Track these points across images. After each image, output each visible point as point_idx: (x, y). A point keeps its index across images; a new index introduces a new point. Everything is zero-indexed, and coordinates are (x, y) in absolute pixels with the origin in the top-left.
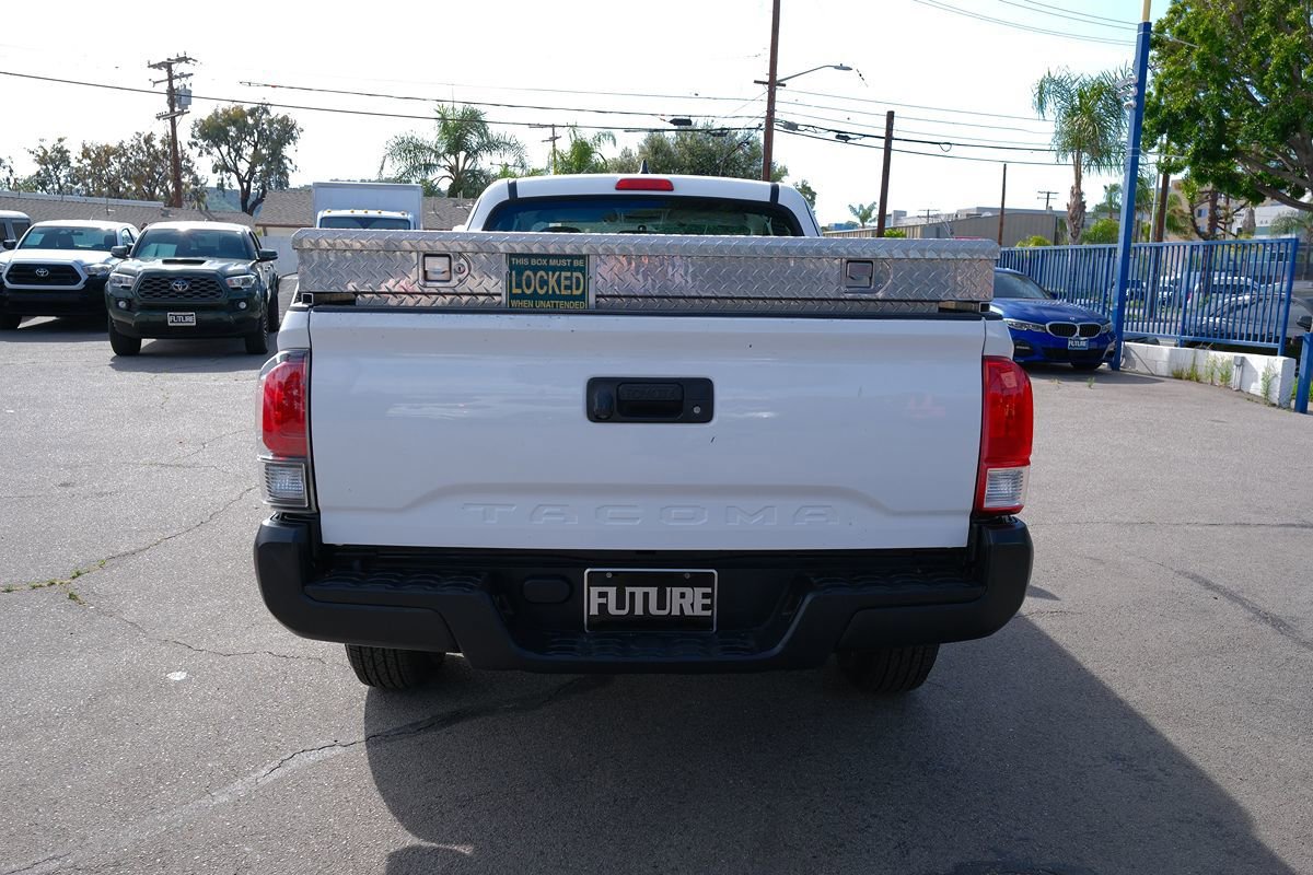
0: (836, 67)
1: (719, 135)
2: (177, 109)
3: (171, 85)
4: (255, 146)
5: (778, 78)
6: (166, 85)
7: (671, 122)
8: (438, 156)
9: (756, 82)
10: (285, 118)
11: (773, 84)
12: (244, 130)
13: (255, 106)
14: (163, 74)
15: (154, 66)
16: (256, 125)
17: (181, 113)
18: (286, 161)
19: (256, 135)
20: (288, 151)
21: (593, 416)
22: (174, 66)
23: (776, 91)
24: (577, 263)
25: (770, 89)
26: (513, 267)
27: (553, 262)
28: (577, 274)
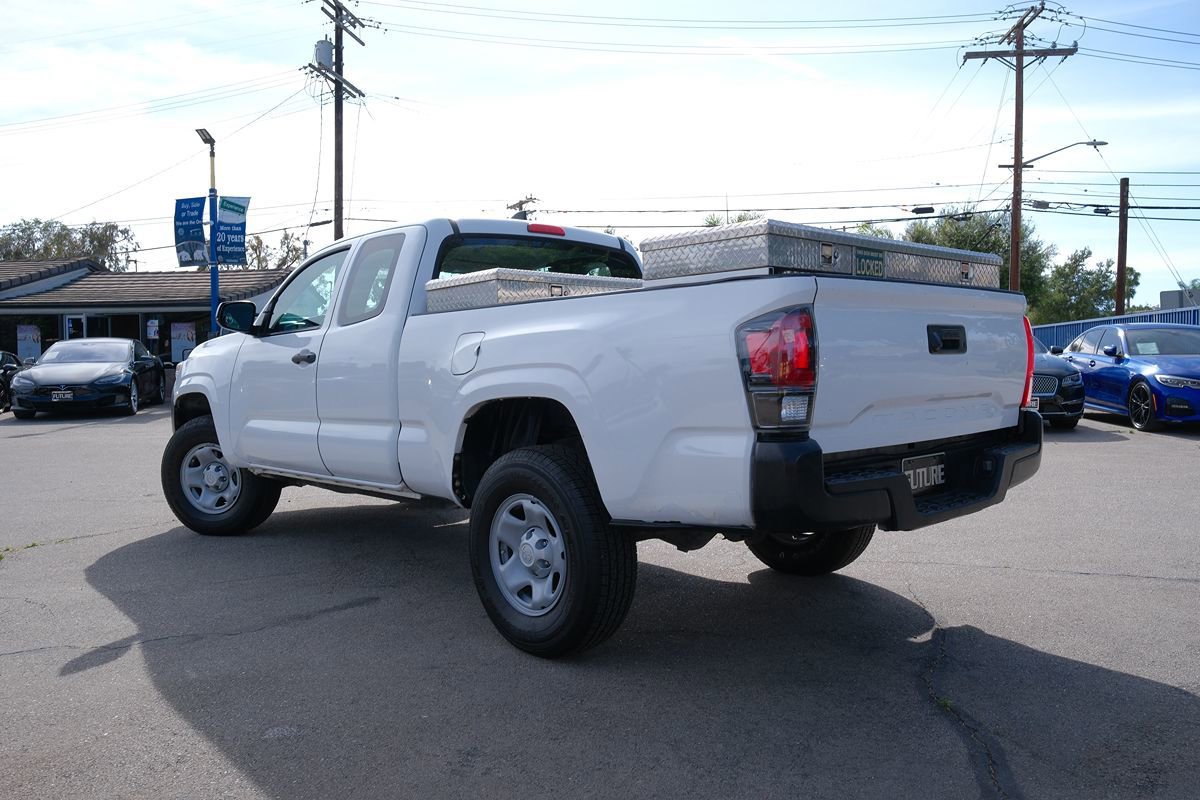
0: (1088, 144)
1: (963, 219)
5: (1024, 161)
7: (913, 211)
11: (1019, 166)
15: (511, 207)
21: (933, 349)
22: (524, 206)
23: (1023, 173)
24: (881, 255)
25: (1016, 171)
26: (857, 256)
27: (872, 254)
28: (880, 263)
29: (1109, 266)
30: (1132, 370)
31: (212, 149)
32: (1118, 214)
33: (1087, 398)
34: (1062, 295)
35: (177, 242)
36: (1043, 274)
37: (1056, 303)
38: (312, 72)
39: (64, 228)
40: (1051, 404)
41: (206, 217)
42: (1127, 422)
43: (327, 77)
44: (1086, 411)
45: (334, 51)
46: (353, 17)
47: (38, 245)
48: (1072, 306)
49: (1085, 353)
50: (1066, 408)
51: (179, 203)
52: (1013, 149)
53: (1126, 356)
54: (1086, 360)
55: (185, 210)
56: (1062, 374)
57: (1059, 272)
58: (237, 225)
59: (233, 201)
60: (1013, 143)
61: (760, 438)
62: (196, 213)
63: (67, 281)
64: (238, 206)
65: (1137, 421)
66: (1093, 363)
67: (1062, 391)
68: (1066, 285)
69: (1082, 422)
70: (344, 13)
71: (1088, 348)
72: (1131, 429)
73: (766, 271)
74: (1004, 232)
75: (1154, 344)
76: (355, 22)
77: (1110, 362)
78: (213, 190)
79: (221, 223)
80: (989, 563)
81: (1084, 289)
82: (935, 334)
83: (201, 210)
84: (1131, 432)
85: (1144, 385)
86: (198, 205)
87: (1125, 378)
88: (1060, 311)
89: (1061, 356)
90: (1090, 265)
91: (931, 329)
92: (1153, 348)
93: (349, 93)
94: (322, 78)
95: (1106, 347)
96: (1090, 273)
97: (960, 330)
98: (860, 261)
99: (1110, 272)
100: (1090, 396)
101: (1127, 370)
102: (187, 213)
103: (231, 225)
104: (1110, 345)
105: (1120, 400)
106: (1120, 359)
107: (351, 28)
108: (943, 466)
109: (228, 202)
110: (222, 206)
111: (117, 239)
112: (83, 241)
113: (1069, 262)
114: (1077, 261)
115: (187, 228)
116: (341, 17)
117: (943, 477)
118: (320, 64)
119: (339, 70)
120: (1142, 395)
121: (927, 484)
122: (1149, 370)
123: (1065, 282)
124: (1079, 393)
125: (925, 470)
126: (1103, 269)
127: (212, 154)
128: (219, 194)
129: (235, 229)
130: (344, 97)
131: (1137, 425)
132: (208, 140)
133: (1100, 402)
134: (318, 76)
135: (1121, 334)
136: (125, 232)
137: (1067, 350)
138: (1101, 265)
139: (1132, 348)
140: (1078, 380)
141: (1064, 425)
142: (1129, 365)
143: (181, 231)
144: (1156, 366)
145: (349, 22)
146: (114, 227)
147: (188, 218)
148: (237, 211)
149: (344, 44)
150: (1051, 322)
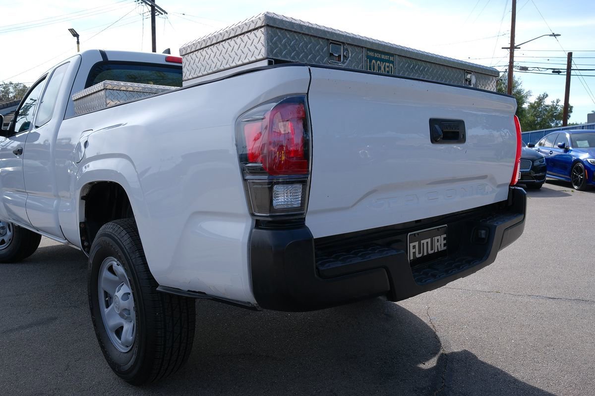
0: (550, 35)
5: (515, 45)
9: (502, 48)
11: (512, 48)
21: (434, 140)
23: (515, 52)
24: (391, 59)
25: (511, 51)
26: (368, 57)
27: (383, 57)
28: (391, 65)
29: (557, 102)
30: (574, 156)
31: (78, 40)
32: (566, 73)
33: (548, 172)
34: (533, 118)
36: (523, 106)
37: (530, 122)
40: (528, 175)
42: (569, 185)
44: (547, 179)
48: (538, 124)
49: (546, 147)
50: (536, 178)
52: (510, 39)
53: (571, 148)
54: (548, 151)
56: (534, 158)
57: (532, 106)
60: (510, 35)
61: (258, 224)
63: (9, 112)
65: (576, 185)
66: (551, 152)
67: (534, 168)
68: (535, 113)
69: (545, 185)
71: (548, 144)
72: (572, 189)
73: (265, 63)
74: (504, 84)
75: (586, 141)
77: (561, 151)
80: (486, 288)
81: (544, 114)
82: (437, 126)
84: (572, 191)
85: (581, 165)
87: (570, 160)
88: (531, 125)
89: (533, 149)
90: (548, 102)
91: (433, 122)
92: (586, 143)
93: (159, 12)
95: (559, 144)
96: (547, 106)
97: (460, 123)
98: (370, 62)
99: (558, 106)
100: (549, 171)
101: (571, 156)
104: (561, 142)
105: (566, 173)
106: (567, 150)
108: (445, 236)
113: (537, 100)
114: (540, 100)
117: (445, 245)
120: (580, 170)
121: (430, 252)
122: (584, 156)
123: (535, 111)
124: (544, 169)
125: (429, 240)
126: (554, 104)
127: (78, 43)
130: (156, 14)
131: (576, 187)
132: (76, 35)
133: (554, 174)
134: (142, 2)
135: (568, 136)
137: (537, 145)
138: (553, 102)
139: (574, 144)
140: (543, 162)
141: (535, 188)
142: (572, 153)
144: (588, 154)
150: (527, 131)
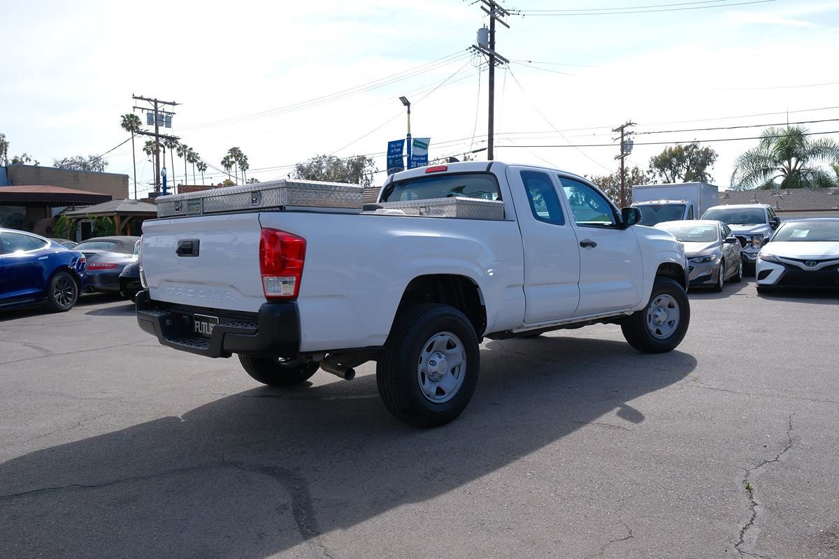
2: (625, 153)
3: (622, 139)
4: (688, 169)
6: (620, 140)
8: (776, 162)
10: (707, 150)
12: (681, 160)
13: (689, 144)
14: (619, 134)
15: (615, 131)
16: (689, 156)
17: (627, 154)
18: (707, 176)
19: (689, 162)
20: (708, 169)
22: (624, 129)
31: (409, 109)
35: (388, 168)
38: (474, 50)
39: (338, 160)
41: (405, 152)
43: (484, 52)
45: (489, 34)
46: (502, 9)
47: (324, 171)
51: (390, 143)
55: (393, 148)
58: (423, 156)
59: (420, 141)
62: (399, 150)
64: (423, 144)
70: (496, 7)
76: (504, 12)
78: (409, 135)
79: (414, 156)
83: (402, 148)
86: (400, 145)
91: (179, 243)
93: (499, 61)
94: (481, 54)
97: (195, 242)
102: (394, 149)
103: (419, 157)
107: (501, 18)
109: (418, 142)
110: (414, 145)
111: (366, 165)
112: (348, 167)
115: (394, 159)
116: (494, 11)
118: (479, 44)
119: (492, 47)
127: (409, 112)
128: (413, 137)
129: (422, 159)
130: (495, 64)
132: (407, 103)
134: (478, 53)
136: (370, 160)
143: (391, 161)
145: (500, 13)
146: (363, 158)
147: (395, 153)
148: (423, 147)
149: (496, 29)
